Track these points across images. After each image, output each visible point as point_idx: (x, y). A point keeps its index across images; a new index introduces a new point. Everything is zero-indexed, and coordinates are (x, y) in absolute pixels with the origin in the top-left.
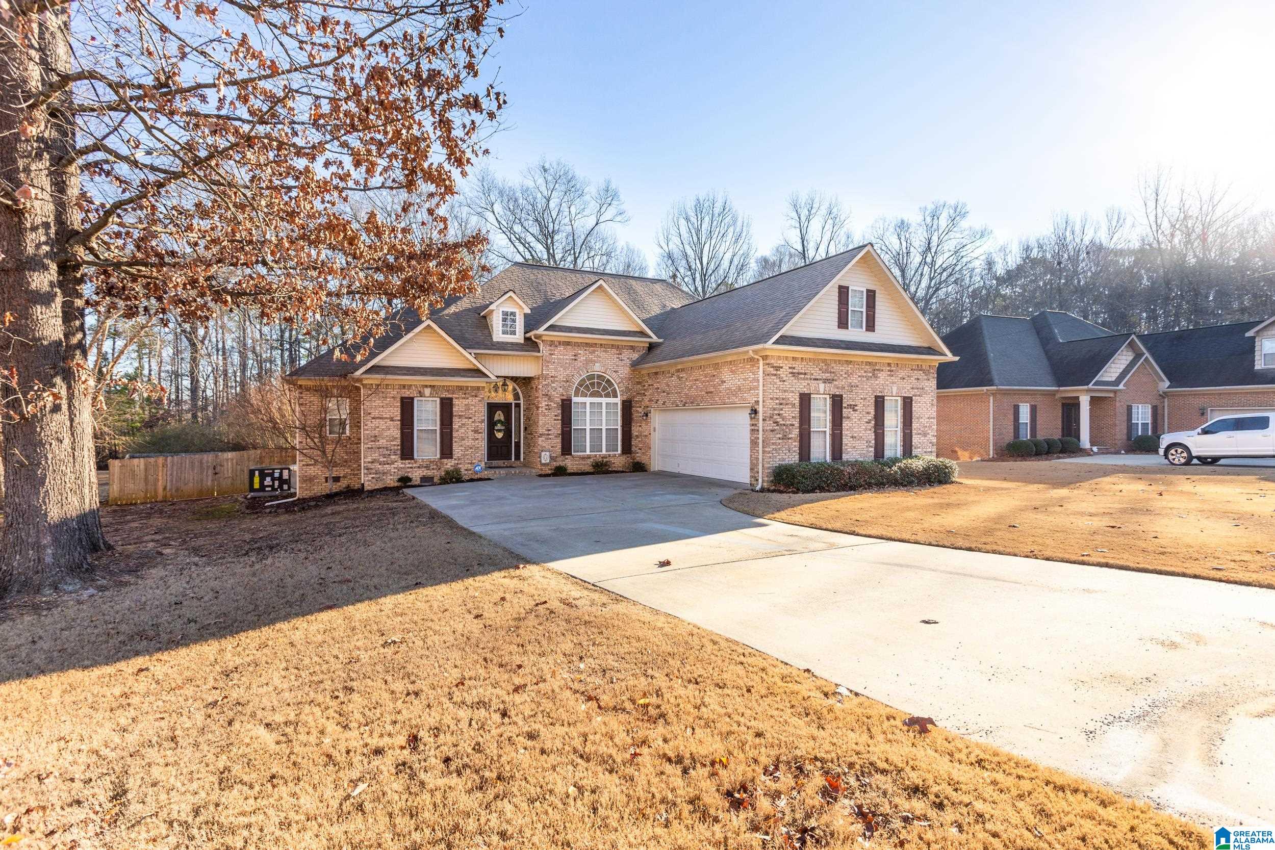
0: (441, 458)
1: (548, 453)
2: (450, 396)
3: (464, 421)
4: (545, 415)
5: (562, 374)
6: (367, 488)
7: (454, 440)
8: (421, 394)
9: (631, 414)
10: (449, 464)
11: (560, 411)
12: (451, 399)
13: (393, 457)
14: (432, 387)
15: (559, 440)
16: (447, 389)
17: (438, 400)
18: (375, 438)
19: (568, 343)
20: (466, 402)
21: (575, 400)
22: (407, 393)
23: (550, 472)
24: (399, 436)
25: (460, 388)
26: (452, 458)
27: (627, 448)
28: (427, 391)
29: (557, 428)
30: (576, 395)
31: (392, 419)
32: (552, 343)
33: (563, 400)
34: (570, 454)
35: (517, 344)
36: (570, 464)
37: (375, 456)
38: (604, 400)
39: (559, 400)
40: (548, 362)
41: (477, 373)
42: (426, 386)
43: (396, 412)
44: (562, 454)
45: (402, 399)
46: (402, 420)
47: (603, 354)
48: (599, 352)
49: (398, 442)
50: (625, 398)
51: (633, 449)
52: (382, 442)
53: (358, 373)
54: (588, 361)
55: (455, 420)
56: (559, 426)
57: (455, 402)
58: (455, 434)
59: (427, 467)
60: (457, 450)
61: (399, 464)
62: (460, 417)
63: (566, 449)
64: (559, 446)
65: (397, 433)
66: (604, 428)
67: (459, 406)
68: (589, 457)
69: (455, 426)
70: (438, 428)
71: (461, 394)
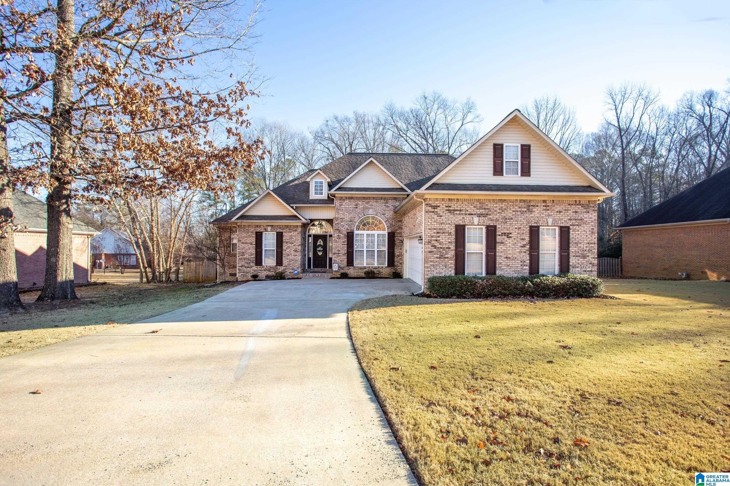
0: (276, 265)
1: (337, 265)
2: (282, 231)
3: (289, 245)
4: (336, 242)
5: (347, 217)
6: (239, 280)
7: (284, 255)
8: (266, 230)
9: (394, 241)
10: (281, 269)
11: (346, 240)
12: (282, 233)
13: (251, 264)
14: (272, 226)
15: (345, 257)
16: (279, 227)
17: (275, 233)
18: (243, 254)
19: (351, 198)
20: (290, 234)
21: (356, 232)
22: (259, 230)
23: (339, 276)
24: (254, 253)
25: (287, 226)
26: (282, 265)
27: (391, 262)
28: (269, 229)
29: (344, 249)
30: (358, 229)
31: (251, 244)
32: (341, 198)
33: (348, 233)
34: (353, 266)
35: (323, 200)
36: (351, 271)
37: (243, 263)
38: (376, 233)
39: (345, 233)
40: (339, 210)
41: (295, 217)
42: (269, 226)
43: (253, 240)
44: (347, 266)
45: (256, 233)
46: (256, 244)
47: (375, 204)
48: (373, 203)
49: (254, 256)
50: (390, 231)
51: (396, 263)
52: (246, 256)
53: (233, 219)
54: (365, 208)
55: (284, 244)
56: (346, 248)
57: (284, 234)
58: (284, 252)
59: (269, 270)
60: (285, 262)
61: (255, 268)
62: (287, 242)
63: (350, 262)
64: (346, 260)
65: (254, 251)
66: (376, 250)
67: (286, 236)
68: (365, 268)
69: (284, 248)
70: (275, 249)
71: (287, 230)
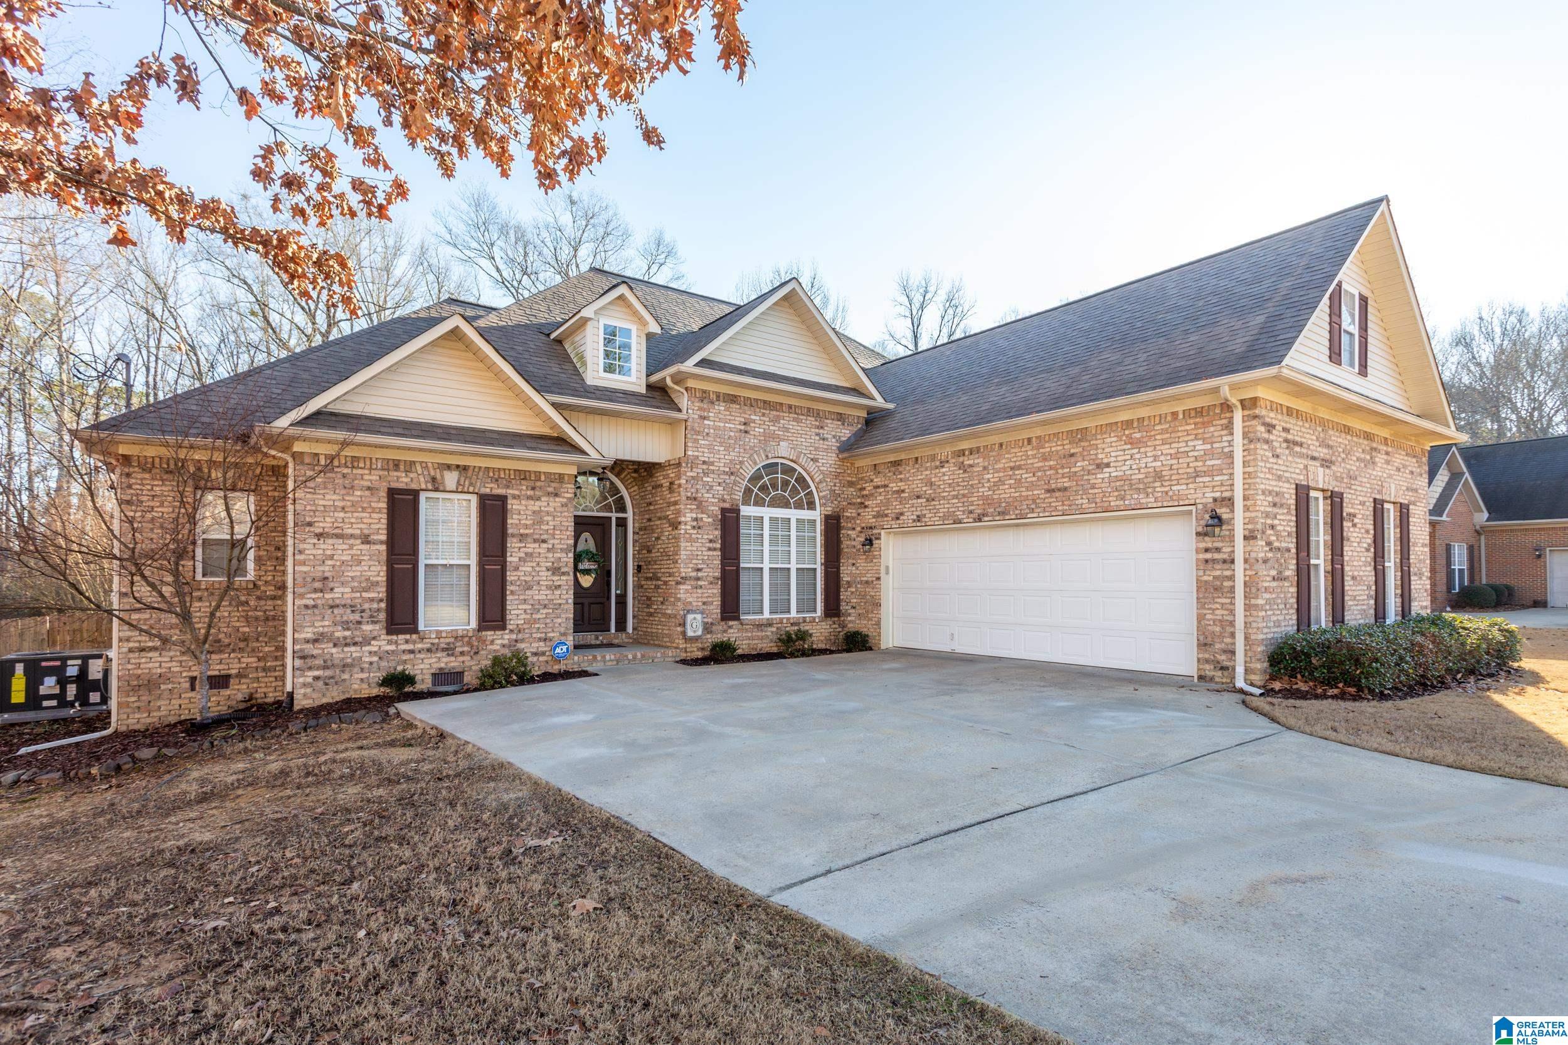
0: (481, 628)
1: (699, 617)
2: (501, 491)
3: (531, 547)
4: (691, 540)
5: (722, 459)
6: (300, 703)
7: (509, 588)
8: (437, 486)
9: (839, 542)
10: (498, 642)
11: (718, 533)
12: (503, 499)
13: (367, 628)
14: (463, 469)
15: (716, 590)
16: (495, 476)
17: (474, 499)
18: (324, 583)
19: (732, 399)
20: (535, 506)
21: (746, 511)
22: (402, 480)
23: (700, 654)
24: (382, 578)
25: (523, 475)
26: (504, 628)
27: (833, 609)
28: (451, 479)
29: (713, 568)
30: (746, 502)
31: (366, 540)
32: (704, 396)
33: (723, 511)
34: (737, 618)
35: (633, 394)
36: (734, 634)
37: (324, 625)
38: (793, 514)
39: (716, 510)
40: (698, 433)
41: (561, 442)
42: (449, 467)
43: (377, 523)
44: (723, 619)
45: (392, 493)
46: (391, 543)
47: (793, 426)
48: (787, 420)
49: (381, 592)
50: (829, 510)
51: (844, 607)
52: (341, 593)
53: (283, 422)
54: (768, 437)
55: (512, 544)
56: (718, 562)
57: (512, 504)
58: (511, 576)
59: (449, 650)
60: (516, 612)
61: (384, 644)
62: (523, 537)
63: (730, 608)
64: (717, 602)
65: (378, 573)
66: (793, 566)
67: (520, 514)
68: (769, 624)
69: (512, 559)
70: (473, 561)
71: (524, 489)
